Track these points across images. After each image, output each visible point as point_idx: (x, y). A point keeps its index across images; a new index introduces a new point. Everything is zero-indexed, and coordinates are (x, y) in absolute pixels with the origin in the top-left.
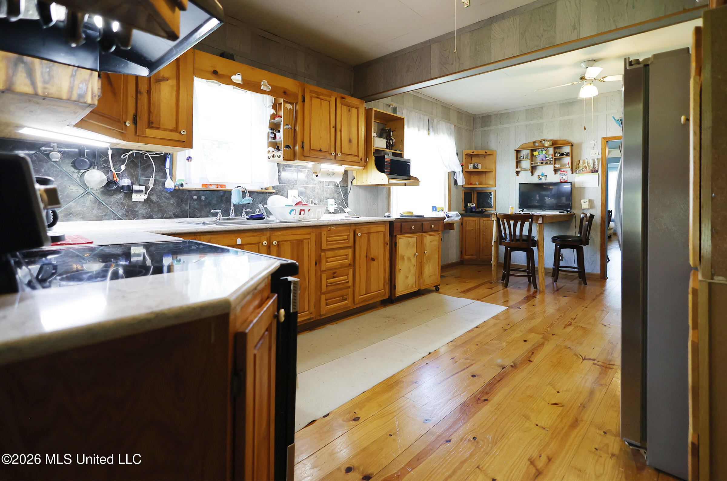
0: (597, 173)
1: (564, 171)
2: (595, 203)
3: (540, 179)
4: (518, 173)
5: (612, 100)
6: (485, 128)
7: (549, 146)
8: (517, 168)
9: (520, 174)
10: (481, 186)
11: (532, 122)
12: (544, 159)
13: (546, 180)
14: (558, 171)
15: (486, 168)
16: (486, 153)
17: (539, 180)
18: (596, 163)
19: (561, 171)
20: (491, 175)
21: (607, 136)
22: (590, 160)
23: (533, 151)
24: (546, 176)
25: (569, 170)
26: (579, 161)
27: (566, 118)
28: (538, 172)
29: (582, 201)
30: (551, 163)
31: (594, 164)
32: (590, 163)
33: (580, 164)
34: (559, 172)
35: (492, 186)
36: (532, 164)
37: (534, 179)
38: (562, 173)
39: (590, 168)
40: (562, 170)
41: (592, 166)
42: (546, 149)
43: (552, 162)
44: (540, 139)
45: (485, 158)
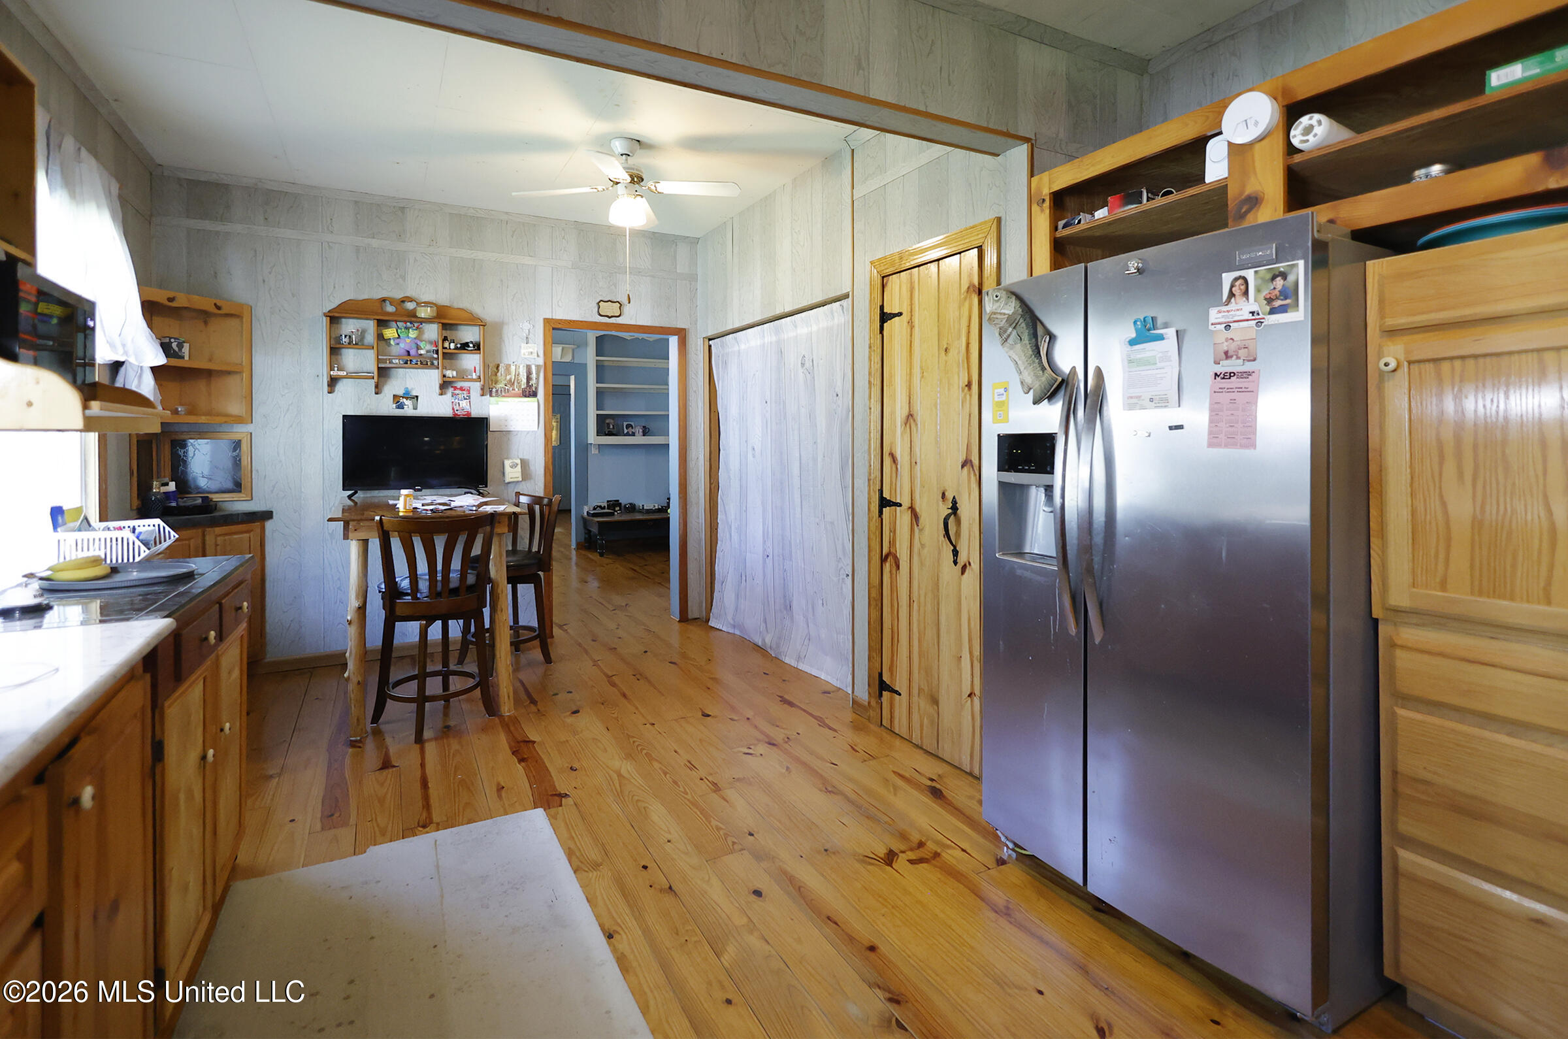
0: (536, 399)
1: (462, 389)
2: (532, 468)
3: (401, 406)
4: (333, 382)
5: (564, 238)
6: (208, 225)
7: (429, 321)
8: (332, 369)
9: (340, 386)
10: (192, 419)
11: (375, 243)
12: (413, 352)
13: (415, 408)
14: (447, 388)
15: (210, 360)
16: (219, 308)
17: (398, 407)
18: (534, 376)
19: (455, 388)
20: (232, 383)
21: (554, 318)
22: (521, 366)
23: (382, 323)
24: (417, 397)
25: (476, 387)
26: (498, 367)
27: (465, 253)
28: (394, 387)
29: (507, 463)
30: (432, 364)
31: (529, 379)
32: (521, 373)
33: (499, 374)
34: (451, 390)
35: (240, 420)
36: (379, 361)
37: (383, 406)
38: (457, 392)
39: (520, 386)
40: (459, 385)
41: (524, 380)
42: (416, 325)
43: (435, 362)
44: (399, 295)
45: (206, 323)
